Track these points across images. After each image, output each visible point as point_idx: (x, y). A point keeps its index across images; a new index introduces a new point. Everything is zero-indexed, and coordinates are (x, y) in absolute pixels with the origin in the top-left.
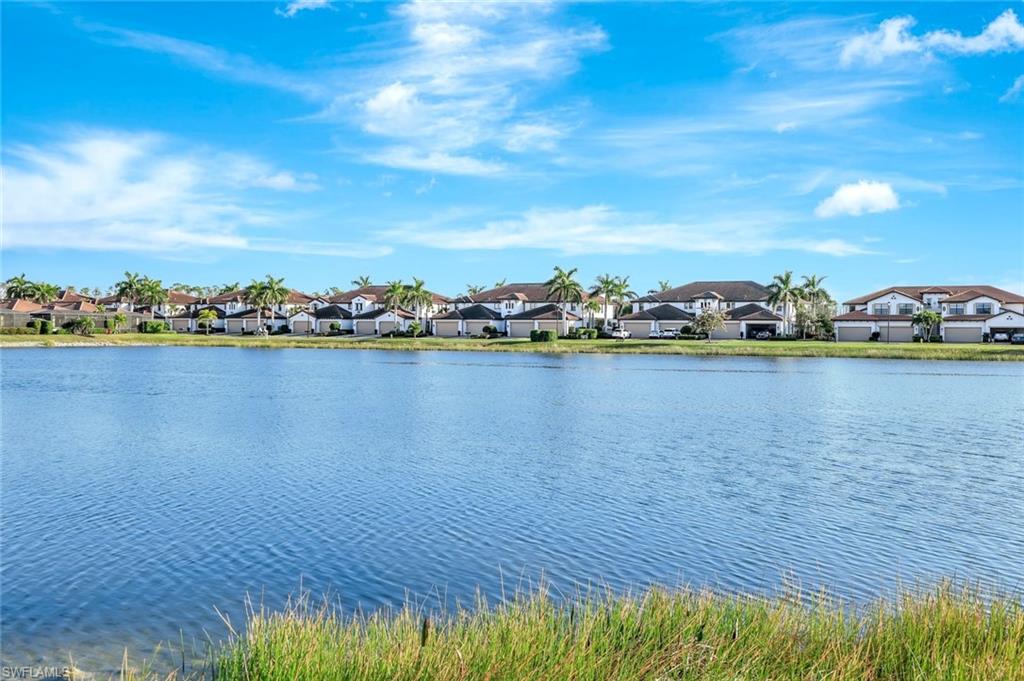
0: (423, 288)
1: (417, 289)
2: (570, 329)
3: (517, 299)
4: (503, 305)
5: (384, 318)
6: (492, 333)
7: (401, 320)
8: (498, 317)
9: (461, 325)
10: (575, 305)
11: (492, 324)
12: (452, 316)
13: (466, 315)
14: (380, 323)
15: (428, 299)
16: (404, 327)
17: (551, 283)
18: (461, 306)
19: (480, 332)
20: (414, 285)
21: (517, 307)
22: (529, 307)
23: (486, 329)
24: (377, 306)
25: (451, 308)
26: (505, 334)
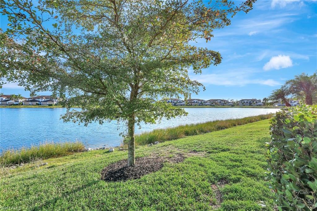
0: (20, 96)
1: (19, 96)
2: (55, 104)
3: (43, 98)
4: (40, 99)
5: (10, 101)
6: (38, 104)
7: (14, 102)
8: (39, 101)
9: (30, 103)
10: (56, 100)
11: (38, 103)
12: (28, 101)
13: (31, 101)
14: (8, 103)
15: (22, 98)
16: (15, 103)
17: (51, 96)
18: (30, 99)
19: (35, 104)
20: (19, 95)
21: (43, 100)
22: (46, 100)
23: (37, 104)
24: (7, 99)
25: (28, 100)
26: (41, 105)
